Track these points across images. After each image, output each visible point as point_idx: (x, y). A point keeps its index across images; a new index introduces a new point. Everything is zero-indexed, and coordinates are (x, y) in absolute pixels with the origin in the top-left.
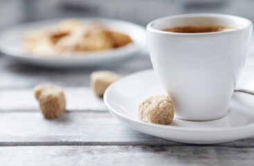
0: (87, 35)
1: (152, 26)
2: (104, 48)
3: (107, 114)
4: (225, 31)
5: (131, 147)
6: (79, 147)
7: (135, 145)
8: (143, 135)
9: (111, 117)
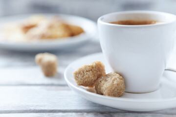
0: (51, 27)
1: (102, 19)
2: (63, 36)
3: (66, 88)
4: (157, 24)
5: (85, 114)
6: (44, 114)
7: (88, 112)
8: (94, 104)
9: (69, 90)
